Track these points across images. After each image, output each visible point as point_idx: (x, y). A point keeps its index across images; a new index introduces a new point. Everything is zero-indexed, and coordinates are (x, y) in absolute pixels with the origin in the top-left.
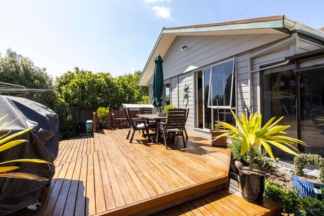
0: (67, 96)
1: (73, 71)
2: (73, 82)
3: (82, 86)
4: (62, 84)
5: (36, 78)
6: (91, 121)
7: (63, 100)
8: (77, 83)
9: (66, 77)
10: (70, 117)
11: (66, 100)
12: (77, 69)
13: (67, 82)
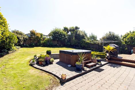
0: (126, 42)
1: (129, 32)
2: (128, 37)
3: (132, 38)
4: (124, 38)
5: (116, 37)
6: (133, 50)
7: (124, 43)
8: (129, 37)
9: (126, 35)
10: (126, 49)
11: (125, 43)
12: (130, 31)
13: (126, 37)
